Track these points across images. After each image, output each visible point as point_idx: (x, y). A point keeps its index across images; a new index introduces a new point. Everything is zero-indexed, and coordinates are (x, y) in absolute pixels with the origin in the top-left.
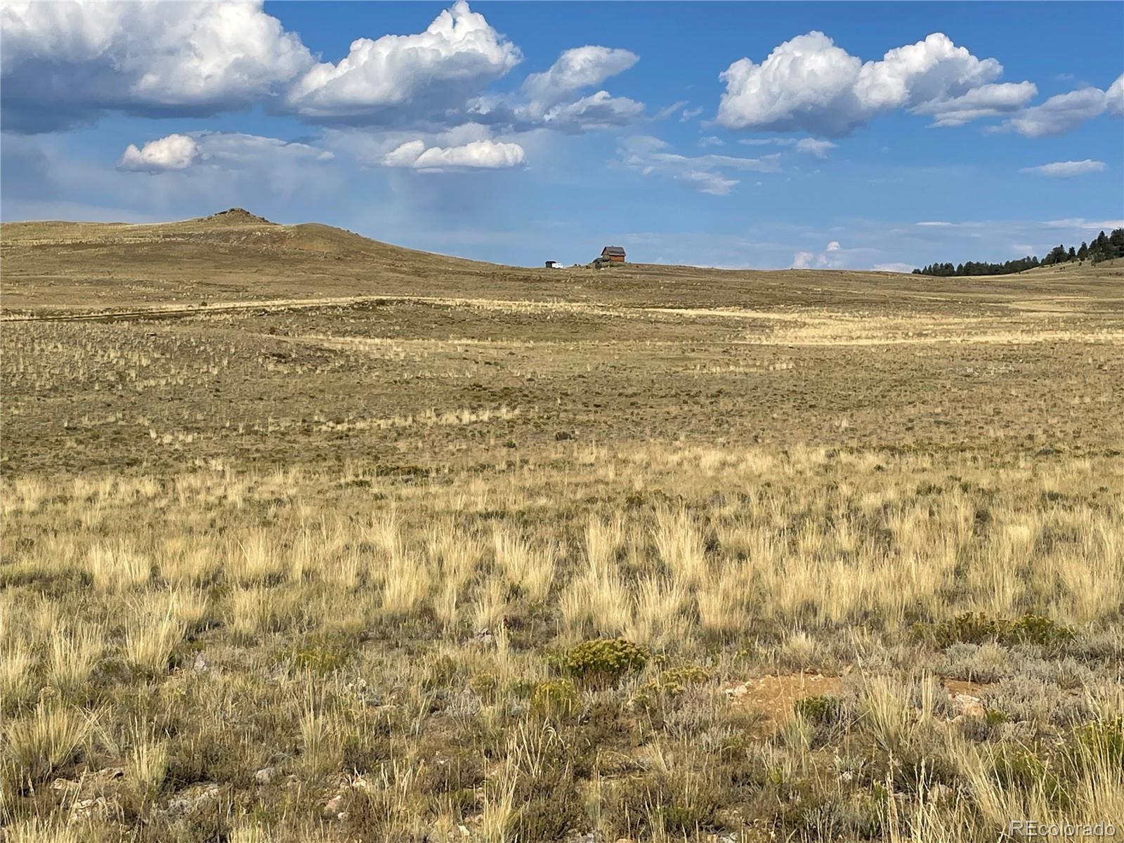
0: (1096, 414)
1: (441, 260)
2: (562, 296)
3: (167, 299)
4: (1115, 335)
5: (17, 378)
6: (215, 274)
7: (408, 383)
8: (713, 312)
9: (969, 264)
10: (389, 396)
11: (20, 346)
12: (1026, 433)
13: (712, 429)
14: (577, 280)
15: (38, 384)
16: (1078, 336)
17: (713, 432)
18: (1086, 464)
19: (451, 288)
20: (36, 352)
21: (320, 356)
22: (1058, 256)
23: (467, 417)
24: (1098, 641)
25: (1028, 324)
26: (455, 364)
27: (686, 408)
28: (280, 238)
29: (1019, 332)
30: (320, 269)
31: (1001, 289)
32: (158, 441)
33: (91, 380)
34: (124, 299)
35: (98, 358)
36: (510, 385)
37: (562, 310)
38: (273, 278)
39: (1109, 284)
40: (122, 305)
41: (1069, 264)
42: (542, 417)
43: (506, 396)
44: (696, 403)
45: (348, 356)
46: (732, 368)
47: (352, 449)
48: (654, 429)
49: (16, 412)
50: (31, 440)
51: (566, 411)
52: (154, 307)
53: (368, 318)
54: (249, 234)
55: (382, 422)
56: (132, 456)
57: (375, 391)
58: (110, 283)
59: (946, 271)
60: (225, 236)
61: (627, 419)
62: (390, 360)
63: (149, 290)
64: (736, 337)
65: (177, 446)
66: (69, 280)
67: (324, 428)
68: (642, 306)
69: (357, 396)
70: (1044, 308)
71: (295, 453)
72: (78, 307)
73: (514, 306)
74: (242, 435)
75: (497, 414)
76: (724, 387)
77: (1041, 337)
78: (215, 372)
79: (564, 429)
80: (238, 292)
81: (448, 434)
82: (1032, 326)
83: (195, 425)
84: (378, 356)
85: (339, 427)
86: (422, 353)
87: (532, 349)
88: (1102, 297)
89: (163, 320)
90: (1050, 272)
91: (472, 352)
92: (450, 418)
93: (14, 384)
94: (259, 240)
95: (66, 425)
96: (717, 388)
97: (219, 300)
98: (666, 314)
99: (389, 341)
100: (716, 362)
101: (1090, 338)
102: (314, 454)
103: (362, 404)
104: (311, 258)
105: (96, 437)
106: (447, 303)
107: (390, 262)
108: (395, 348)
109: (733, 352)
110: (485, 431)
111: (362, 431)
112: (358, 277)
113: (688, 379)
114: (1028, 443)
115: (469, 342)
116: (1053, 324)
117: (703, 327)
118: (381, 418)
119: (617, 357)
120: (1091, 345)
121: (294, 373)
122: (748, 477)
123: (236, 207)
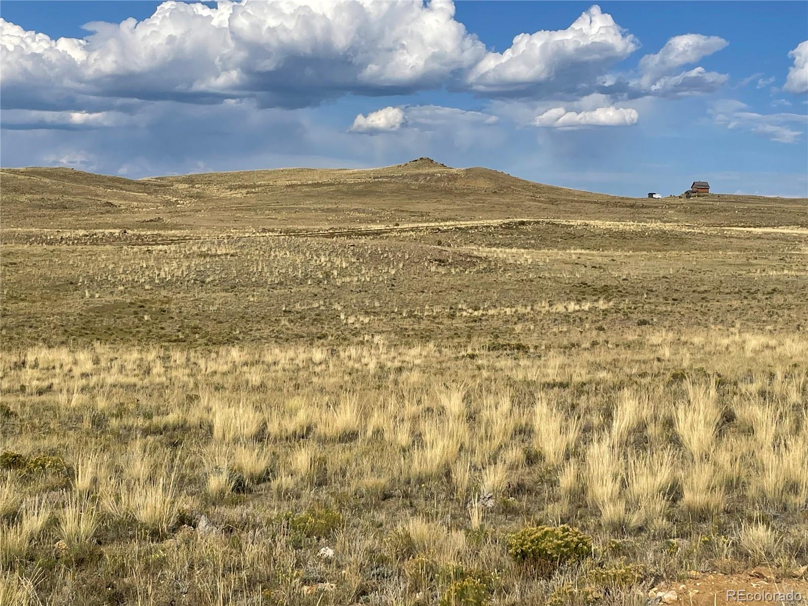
1: (569, 193)
2: (659, 219)
3: (373, 222)
5: (256, 275)
6: (408, 204)
7: (532, 281)
8: (776, 230)
10: (516, 291)
11: (262, 253)
13: (764, 319)
14: (670, 206)
15: (270, 280)
17: (764, 321)
19: (575, 213)
20: (272, 258)
21: (470, 261)
23: (572, 306)
26: (569, 267)
27: (745, 302)
28: (454, 178)
30: (481, 199)
32: (345, 321)
33: (306, 277)
34: (344, 221)
35: (313, 262)
36: (609, 283)
37: (657, 228)
38: (448, 207)
40: (342, 226)
42: (630, 308)
43: (605, 291)
44: (754, 298)
45: (490, 261)
46: (786, 272)
47: (482, 329)
48: (716, 319)
49: (252, 299)
50: (258, 319)
51: (649, 303)
52: (363, 227)
53: (512, 235)
54: (433, 175)
55: (508, 310)
56: (324, 332)
57: (507, 287)
58: (335, 211)
60: (416, 177)
61: (697, 310)
62: (521, 264)
63: (363, 215)
64: (793, 248)
65: (356, 326)
66: (308, 209)
67: (465, 314)
68: (720, 225)
69: (493, 290)
71: (440, 332)
72: (312, 227)
73: (621, 226)
74: (405, 318)
75: (596, 305)
76: (778, 287)
78: (393, 272)
79: (646, 317)
80: (423, 216)
81: (556, 320)
83: (373, 310)
84: (512, 261)
85: (476, 313)
86: (545, 259)
87: (630, 257)
89: (368, 236)
91: (583, 258)
92: (560, 308)
93: (254, 280)
94: (440, 179)
95: (284, 309)
96: (773, 287)
97: (409, 222)
98: (738, 231)
99: (522, 250)
100: (773, 268)
102: (452, 332)
103: (495, 296)
104: (475, 192)
105: (303, 318)
106: (571, 223)
107: (532, 194)
108: (525, 256)
109: (788, 260)
110: (584, 317)
111: (493, 316)
112: (508, 205)
113: (750, 280)
115: (583, 251)
117: (767, 242)
118: (508, 307)
119: (694, 263)
121: (450, 273)
122: (781, 359)
123: (424, 157)
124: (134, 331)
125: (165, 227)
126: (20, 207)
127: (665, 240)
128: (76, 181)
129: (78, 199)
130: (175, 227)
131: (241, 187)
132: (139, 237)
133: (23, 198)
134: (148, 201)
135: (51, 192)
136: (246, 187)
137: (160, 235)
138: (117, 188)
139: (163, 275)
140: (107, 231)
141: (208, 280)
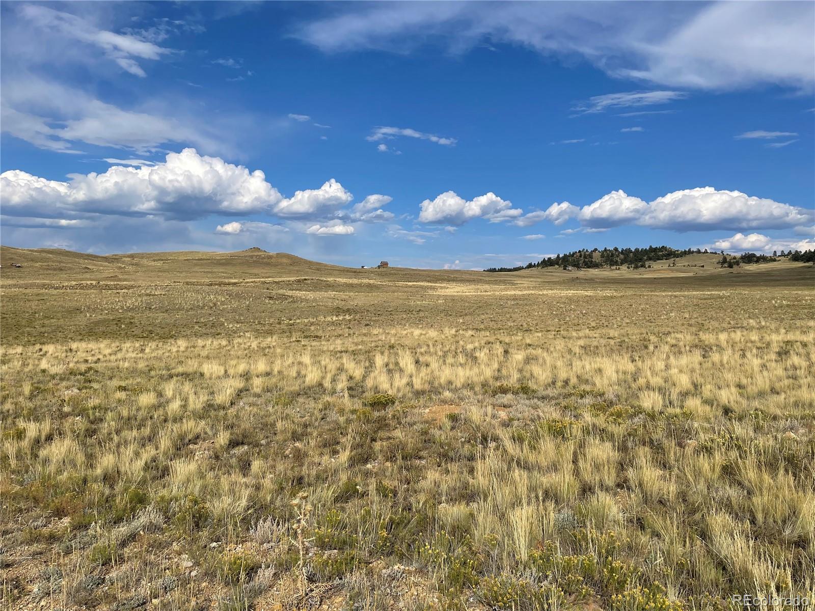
1: (326, 265)
2: (367, 278)
3: (231, 278)
4: (549, 292)
5: (178, 305)
6: (248, 269)
7: (315, 307)
8: (417, 283)
9: (501, 268)
10: (308, 311)
12: (520, 324)
13: (417, 322)
14: (372, 272)
15: (186, 307)
16: (537, 292)
17: (417, 324)
18: (540, 334)
19: (330, 275)
20: (185, 296)
21: (284, 297)
22: (530, 266)
23: (335, 318)
24: (544, 393)
25: (520, 288)
26: (331, 300)
27: (409, 315)
28: (270, 257)
29: (518, 291)
30: (284, 268)
31: (512, 277)
32: (228, 327)
33: (204, 306)
34: (216, 278)
35: (207, 298)
36: (349, 307)
37: (367, 282)
38: (268, 271)
39: (546, 275)
40: (216, 280)
41: (534, 268)
42: (360, 319)
43: (348, 311)
44: (412, 314)
45: (294, 298)
46: (424, 302)
47: (295, 329)
48: (398, 323)
49: (178, 317)
50: (183, 326)
51: (368, 316)
52: (227, 281)
53: (301, 285)
54: (260, 256)
55: (305, 320)
56: (218, 332)
57: (303, 310)
58: (211, 272)
59: (494, 270)
60: (252, 257)
61: (389, 319)
62: (308, 299)
63: (225, 275)
64: (425, 292)
65: (234, 328)
66: (197, 271)
67: (285, 322)
68: (394, 281)
69: (297, 311)
70: (525, 283)
71: (275, 331)
72: (200, 280)
73: (350, 281)
74: (257, 324)
75: (345, 317)
76: (421, 308)
77: (525, 292)
78: (248, 303)
79: (368, 322)
80: (256, 275)
81: (328, 324)
82: (522, 289)
83: (240, 321)
84: (304, 298)
85: (291, 322)
86: (319, 297)
87: (357, 295)
88: (544, 279)
89: (230, 285)
90: (528, 271)
91: (336, 296)
92: (329, 319)
93: (177, 307)
94: (264, 258)
95: (195, 321)
96: (419, 309)
97: (249, 278)
98: (402, 284)
99: (308, 292)
100: (419, 300)
101: (541, 293)
102: (281, 331)
103: (299, 314)
104: (281, 264)
105: (206, 325)
106: (328, 280)
107: (308, 266)
108: (310, 295)
109: (424, 297)
110: (341, 323)
111: (299, 323)
112: (297, 271)
113: (409, 306)
114: (521, 328)
115: (335, 293)
116: (529, 288)
117: (414, 288)
119: (385, 298)
120: (541, 295)
121: (275, 303)
122: (429, 339)
123: (255, 247)
124: (118, 333)
125: (120, 280)
126: (35, 269)
127: (370, 287)
128: (67, 256)
129: (69, 265)
130: (125, 280)
131: (159, 260)
132: (107, 285)
133: (37, 265)
134: (109, 267)
135: (53, 262)
136: (162, 260)
137: (118, 284)
138: (90, 260)
139: (128, 305)
140: (89, 282)
141: (153, 307)
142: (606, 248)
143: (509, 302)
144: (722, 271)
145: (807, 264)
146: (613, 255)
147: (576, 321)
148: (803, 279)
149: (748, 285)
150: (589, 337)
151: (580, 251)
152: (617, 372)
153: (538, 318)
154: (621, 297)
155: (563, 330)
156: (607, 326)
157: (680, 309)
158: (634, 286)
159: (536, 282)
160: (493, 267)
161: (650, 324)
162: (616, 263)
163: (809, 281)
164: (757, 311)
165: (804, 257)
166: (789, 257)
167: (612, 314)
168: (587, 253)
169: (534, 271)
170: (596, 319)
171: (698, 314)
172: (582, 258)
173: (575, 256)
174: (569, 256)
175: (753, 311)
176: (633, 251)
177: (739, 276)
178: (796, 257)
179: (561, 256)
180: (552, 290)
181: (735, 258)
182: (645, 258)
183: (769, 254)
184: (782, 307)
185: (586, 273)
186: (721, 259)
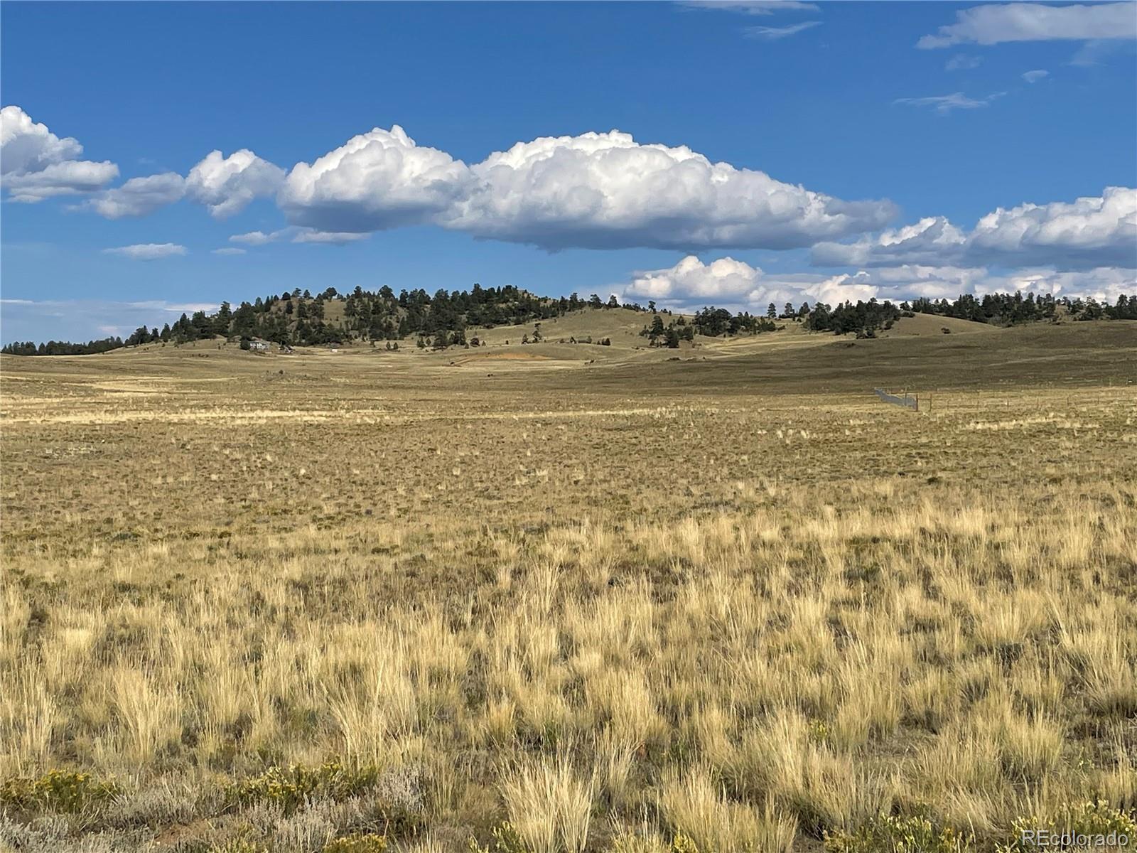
0: (179, 494)
4: (198, 415)
9: (51, 343)
12: (105, 516)
16: (162, 416)
18: (163, 549)
22: (141, 337)
25: (111, 404)
29: (103, 412)
31: (86, 370)
39: (191, 365)
41: (152, 344)
59: (28, 350)
70: (129, 388)
77: (124, 417)
82: (115, 406)
88: (186, 378)
90: (136, 353)
101: (174, 418)
114: (105, 528)
116: (138, 404)
120: (175, 424)
142: (358, 289)
143: (72, 447)
144: (652, 355)
145: (842, 338)
146: (377, 309)
147: (278, 502)
148: (837, 375)
149: (715, 392)
150: (318, 551)
151: (286, 296)
152: (413, 675)
153: (162, 495)
154: (405, 426)
155: (240, 531)
156: (368, 512)
157: (559, 458)
158: (438, 397)
159: (158, 384)
160: (25, 340)
161: (488, 502)
162: (387, 332)
163: (851, 381)
164: (745, 457)
165: (836, 321)
166: (804, 320)
167: (381, 476)
168: (308, 302)
169: (152, 352)
170: (336, 492)
171: (607, 470)
172: (294, 316)
173: (273, 309)
174: (256, 310)
175: (735, 458)
176: (432, 297)
177: (693, 367)
178: (819, 319)
179: (233, 308)
180: (206, 408)
181: (681, 321)
182: (464, 317)
183: (759, 313)
184: (800, 446)
185: (308, 360)
186: (650, 325)
